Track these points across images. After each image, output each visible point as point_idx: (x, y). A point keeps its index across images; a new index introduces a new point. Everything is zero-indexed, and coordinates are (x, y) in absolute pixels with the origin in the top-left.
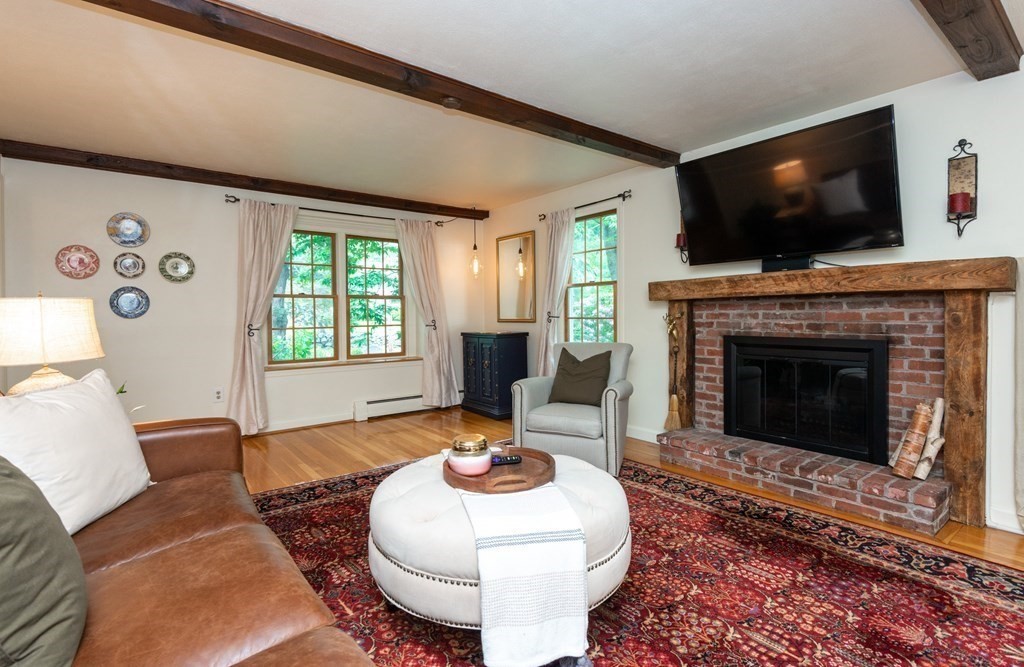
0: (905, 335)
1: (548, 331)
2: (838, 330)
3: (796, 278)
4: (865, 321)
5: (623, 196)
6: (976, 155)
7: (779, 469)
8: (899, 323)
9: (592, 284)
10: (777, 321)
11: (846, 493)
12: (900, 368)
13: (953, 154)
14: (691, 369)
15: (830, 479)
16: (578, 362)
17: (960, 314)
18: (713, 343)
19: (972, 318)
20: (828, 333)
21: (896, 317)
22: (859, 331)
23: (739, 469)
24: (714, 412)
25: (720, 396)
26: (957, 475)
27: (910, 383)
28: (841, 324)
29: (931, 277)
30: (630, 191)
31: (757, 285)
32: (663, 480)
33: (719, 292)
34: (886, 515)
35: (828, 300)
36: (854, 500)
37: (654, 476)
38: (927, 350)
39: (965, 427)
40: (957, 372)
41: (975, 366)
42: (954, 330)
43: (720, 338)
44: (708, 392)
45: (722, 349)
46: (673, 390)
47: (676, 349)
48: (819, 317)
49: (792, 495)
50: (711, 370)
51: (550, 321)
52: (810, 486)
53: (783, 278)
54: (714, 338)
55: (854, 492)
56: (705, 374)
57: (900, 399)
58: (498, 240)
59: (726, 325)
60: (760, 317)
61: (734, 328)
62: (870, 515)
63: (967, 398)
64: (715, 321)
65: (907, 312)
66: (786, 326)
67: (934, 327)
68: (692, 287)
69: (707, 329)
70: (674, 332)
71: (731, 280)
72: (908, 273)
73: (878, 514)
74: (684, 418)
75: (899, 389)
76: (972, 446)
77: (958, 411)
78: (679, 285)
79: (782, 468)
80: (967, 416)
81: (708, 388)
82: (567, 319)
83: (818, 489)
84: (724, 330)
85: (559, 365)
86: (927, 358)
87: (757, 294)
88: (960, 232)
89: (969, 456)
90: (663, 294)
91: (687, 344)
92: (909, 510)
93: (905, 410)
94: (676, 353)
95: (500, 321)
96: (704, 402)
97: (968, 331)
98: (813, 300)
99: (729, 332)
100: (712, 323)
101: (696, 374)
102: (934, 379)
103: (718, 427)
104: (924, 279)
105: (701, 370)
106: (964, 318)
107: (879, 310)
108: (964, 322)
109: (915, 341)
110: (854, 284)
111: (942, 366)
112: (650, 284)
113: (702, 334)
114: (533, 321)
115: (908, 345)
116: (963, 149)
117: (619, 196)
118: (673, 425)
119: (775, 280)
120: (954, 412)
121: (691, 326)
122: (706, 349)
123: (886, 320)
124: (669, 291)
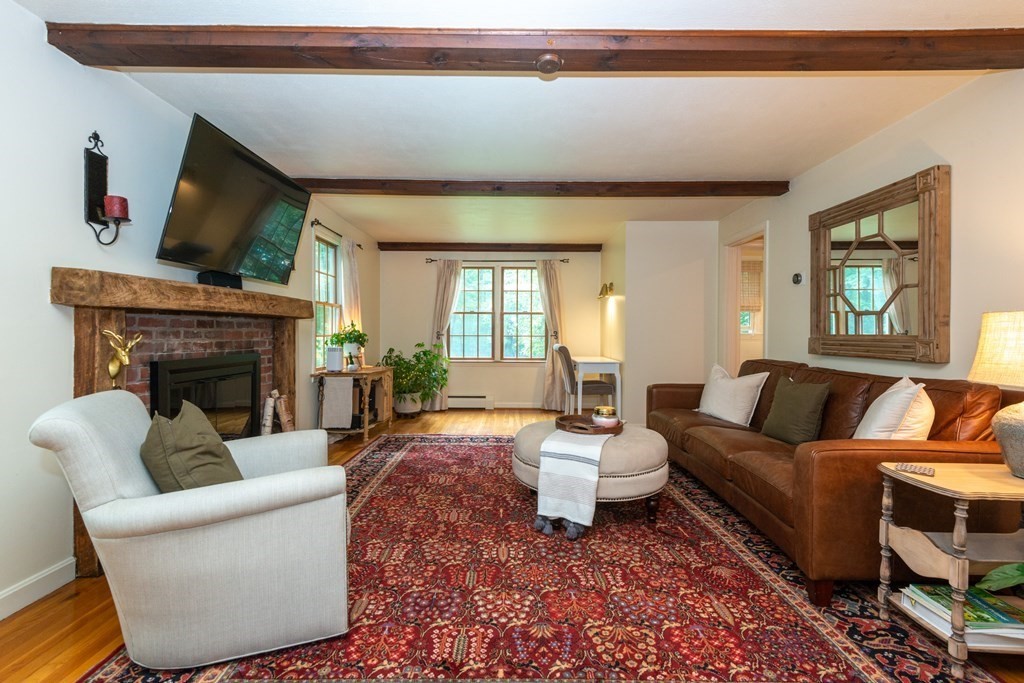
2: (233, 348)
4: (244, 338)
10: (196, 340)
20: (227, 351)
22: (241, 347)
28: (233, 341)
38: (266, 358)
48: (222, 336)
59: (151, 347)
60: (182, 335)
61: (157, 351)
84: (150, 355)
86: (266, 364)
99: (153, 357)
124: (135, 293)
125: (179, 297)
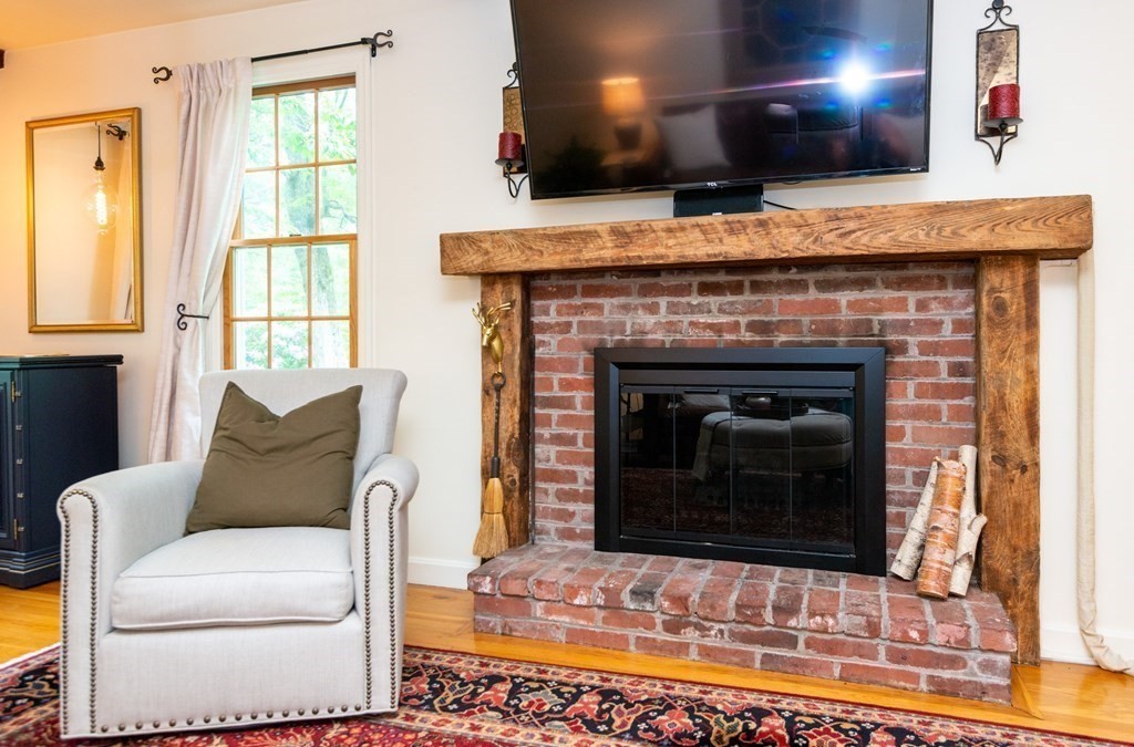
0: (909, 338)
1: (178, 349)
2: (800, 333)
3: (745, 228)
4: (845, 315)
5: (372, 44)
6: (1016, 28)
7: (732, 615)
8: (901, 316)
9: (295, 240)
10: (695, 318)
11: (860, 645)
12: (904, 396)
13: (984, 23)
14: (527, 421)
15: (831, 622)
16: (274, 418)
17: (1006, 296)
18: (569, 366)
19: (1023, 304)
20: (783, 338)
21: (895, 307)
22: (835, 332)
23: (650, 626)
24: (571, 507)
25: (586, 473)
26: (1004, 579)
27: (918, 423)
28: (806, 320)
29: (974, 229)
30: (390, 33)
31: (671, 242)
32: (503, 689)
33: (596, 254)
34: (931, 679)
35: (783, 277)
36: (874, 658)
37: (477, 683)
38: (943, 362)
39: (1014, 493)
40: (1002, 398)
41: (1028, 387)
42: (998, 325)
43: (583, 357)
44: (561, 467)
45: (591, 377)
46: (491, 469)
47: (498, 381)
48: (768, 309)
49: (758, 664)
50: (564, 421)
51: (181, 326)
52: (791, 642)
53: (720, 228)
54: (573, 355)
55: (874, 642)
56: (556, 430)
57: (902, 451)
58: (31, 127)
59: (598, 327)
60: (663, 309)
61: (612, 333)
62: (902, 684)
63: (1017, 446)
64: (575, 320)
65: (912, 297)
66: (710, 326)
67: (954, 322)
68: (537, 245)
69: (560, 337)
70: (496, 343)
71: (619, 233)
72: (938, 221)
73: (915, 678)
74: (515, 526)
75: (900, 433)
76: (1025, 524)
77: (1004, 466)
78: (511, 240)
79: (738, 612)
80: (1017, 473)
81: (560, 457)
82: (228, 322)
83: (808, 645)
84: (593, 337)
85: (218, 428)
86: (944, 377)
87: (672, 260)
88: (998, 157)
89: (1022, 544)
90: (474, 260)
91: (521, 368)
92: (970, 663)
93: (909, 471)
94: (499, 389)
95: (35, 329)
96: (552, 487)
97: (1018, 326)
98: (758, 277)
99: (602, 341)
100: (569, 325)
101: (538, 431)
102: (957, 413)
103: (583, 536)
104: (963, 231)
105: (547, 421)
106: (1012, 304)
107: (868, 294)
108: (1012, 311)
109: (925, 349)
110: (847, 242)
111: (976, 391)
112: (443, 239)
113: (548, 347)
114: (138, 328)
115: (913, 355)
116: (998, 17)
117: (364, 41)
118: (493, 545)
119: (704, 233)
120: (998, 468)
121: (528, 329)
122: (556, 377)
123: (879, 311)
124: (487, 253)
125: (560, 249)
